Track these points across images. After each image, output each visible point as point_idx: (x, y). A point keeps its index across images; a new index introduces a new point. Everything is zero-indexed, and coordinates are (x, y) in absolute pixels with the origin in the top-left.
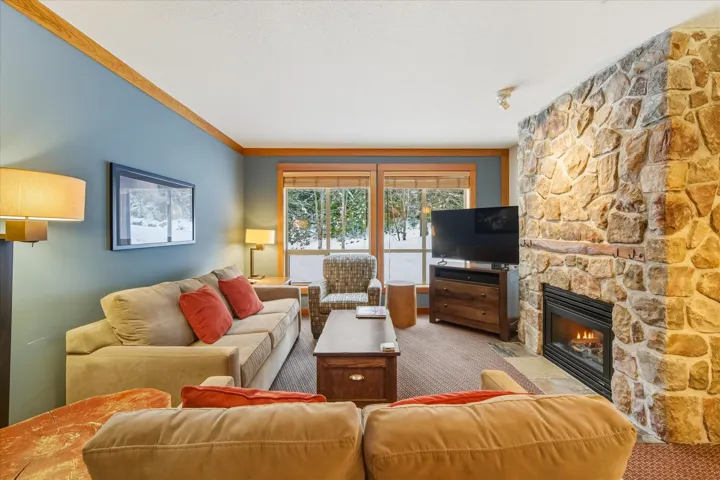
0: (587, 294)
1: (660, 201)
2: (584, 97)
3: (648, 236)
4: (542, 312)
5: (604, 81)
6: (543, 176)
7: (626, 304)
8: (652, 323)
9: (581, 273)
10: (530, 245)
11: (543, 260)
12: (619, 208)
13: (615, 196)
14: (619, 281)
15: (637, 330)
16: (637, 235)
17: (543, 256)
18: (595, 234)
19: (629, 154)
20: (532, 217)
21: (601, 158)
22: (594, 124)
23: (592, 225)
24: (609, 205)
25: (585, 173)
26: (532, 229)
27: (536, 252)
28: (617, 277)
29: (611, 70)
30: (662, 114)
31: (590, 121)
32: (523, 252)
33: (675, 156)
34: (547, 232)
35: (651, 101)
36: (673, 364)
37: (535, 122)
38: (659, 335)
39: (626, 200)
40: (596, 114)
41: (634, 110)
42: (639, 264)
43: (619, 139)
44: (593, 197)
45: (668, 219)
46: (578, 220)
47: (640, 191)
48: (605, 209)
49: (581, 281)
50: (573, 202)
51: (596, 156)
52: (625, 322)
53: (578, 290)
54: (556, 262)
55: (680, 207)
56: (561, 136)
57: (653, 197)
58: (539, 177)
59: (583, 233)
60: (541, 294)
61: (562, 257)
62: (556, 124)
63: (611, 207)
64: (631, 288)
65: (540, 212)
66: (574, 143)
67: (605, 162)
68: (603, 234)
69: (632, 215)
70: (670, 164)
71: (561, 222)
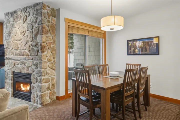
0: (25, 72)
1: (41, 45)
2: (25, 12)
3: (39, 54)
4: (13, 82)
5: (30, 9)
6: (13, 34)
7: (34, 73)
8: (39, 76)
9: (24, 66)
10: (9, 59)
11: (13, 64)
12: (33, 46)
13: (32, 43)
14: (33, 67)
15: (36, 79)
16: (36, 54)
17: (13, 62)
18: (27, 54)
19: (35, 31)
20: (9, 49)
21: (29, 31)
22: (27, 21)
23: (27, 51)
24: (31, 45)
25: (25, 35)
26: (9, 53)
27: (10, 61)
28: (32, 66)
29: (31, 7)
30: (41, 22)
31: (26, 20)
32: (6, 61)
33: (43, 34)
34: (14, 54)
35: (39, 19)
36: (43, 86)
37: (10, 15)
38: (41, 79)
39: (34, 44)
40: (28, 18)
41: (36, 20)
42: (37, 61)
43: (33, 27)
44: (27, 42)
45: (42, 49)
46: (23, 50)
47: (37, 42)
48: (30, 46)
49: (24, 69)
50: (22, 44)
51: (28, 30)
52: (34, 78)
53: (23, 72)
54: (17, 64)
55: (45, 47)
56: (18, 22)
57: (40, 44)
58: (12, 35)
59: (24, 53)
60: (12, 75)
61: (18, 62)
62: (17, 17)
63: (31, 46)
64: (35, 68)
65: (12, 47)
66: (22, 25)
67: (30, 32)
68: (29, 54)
69: (35, 48)
70: (43, 35)
71: (19, 50)
